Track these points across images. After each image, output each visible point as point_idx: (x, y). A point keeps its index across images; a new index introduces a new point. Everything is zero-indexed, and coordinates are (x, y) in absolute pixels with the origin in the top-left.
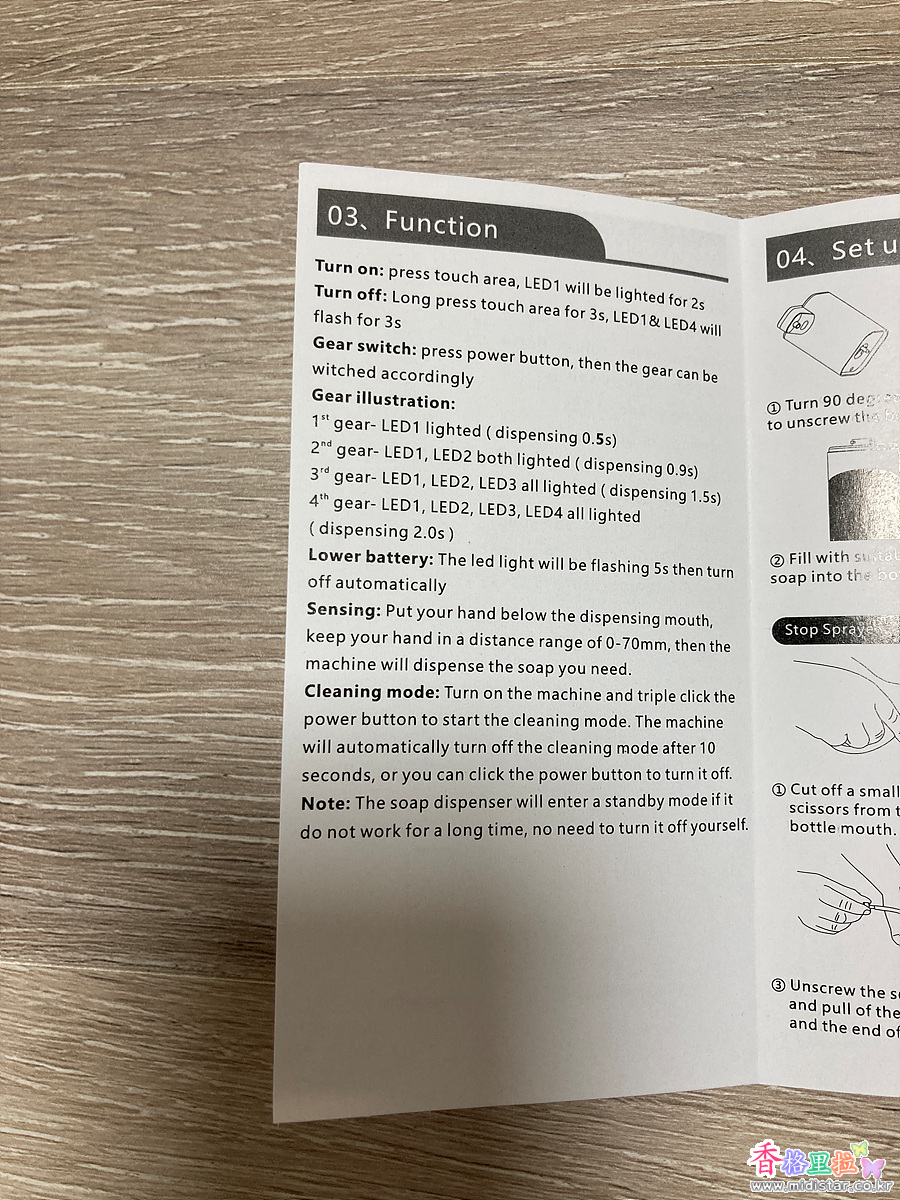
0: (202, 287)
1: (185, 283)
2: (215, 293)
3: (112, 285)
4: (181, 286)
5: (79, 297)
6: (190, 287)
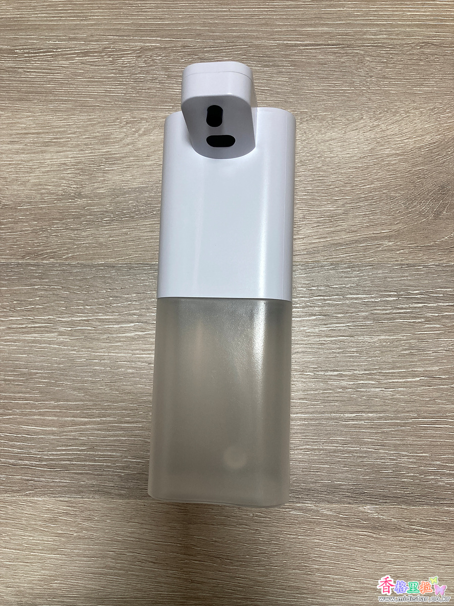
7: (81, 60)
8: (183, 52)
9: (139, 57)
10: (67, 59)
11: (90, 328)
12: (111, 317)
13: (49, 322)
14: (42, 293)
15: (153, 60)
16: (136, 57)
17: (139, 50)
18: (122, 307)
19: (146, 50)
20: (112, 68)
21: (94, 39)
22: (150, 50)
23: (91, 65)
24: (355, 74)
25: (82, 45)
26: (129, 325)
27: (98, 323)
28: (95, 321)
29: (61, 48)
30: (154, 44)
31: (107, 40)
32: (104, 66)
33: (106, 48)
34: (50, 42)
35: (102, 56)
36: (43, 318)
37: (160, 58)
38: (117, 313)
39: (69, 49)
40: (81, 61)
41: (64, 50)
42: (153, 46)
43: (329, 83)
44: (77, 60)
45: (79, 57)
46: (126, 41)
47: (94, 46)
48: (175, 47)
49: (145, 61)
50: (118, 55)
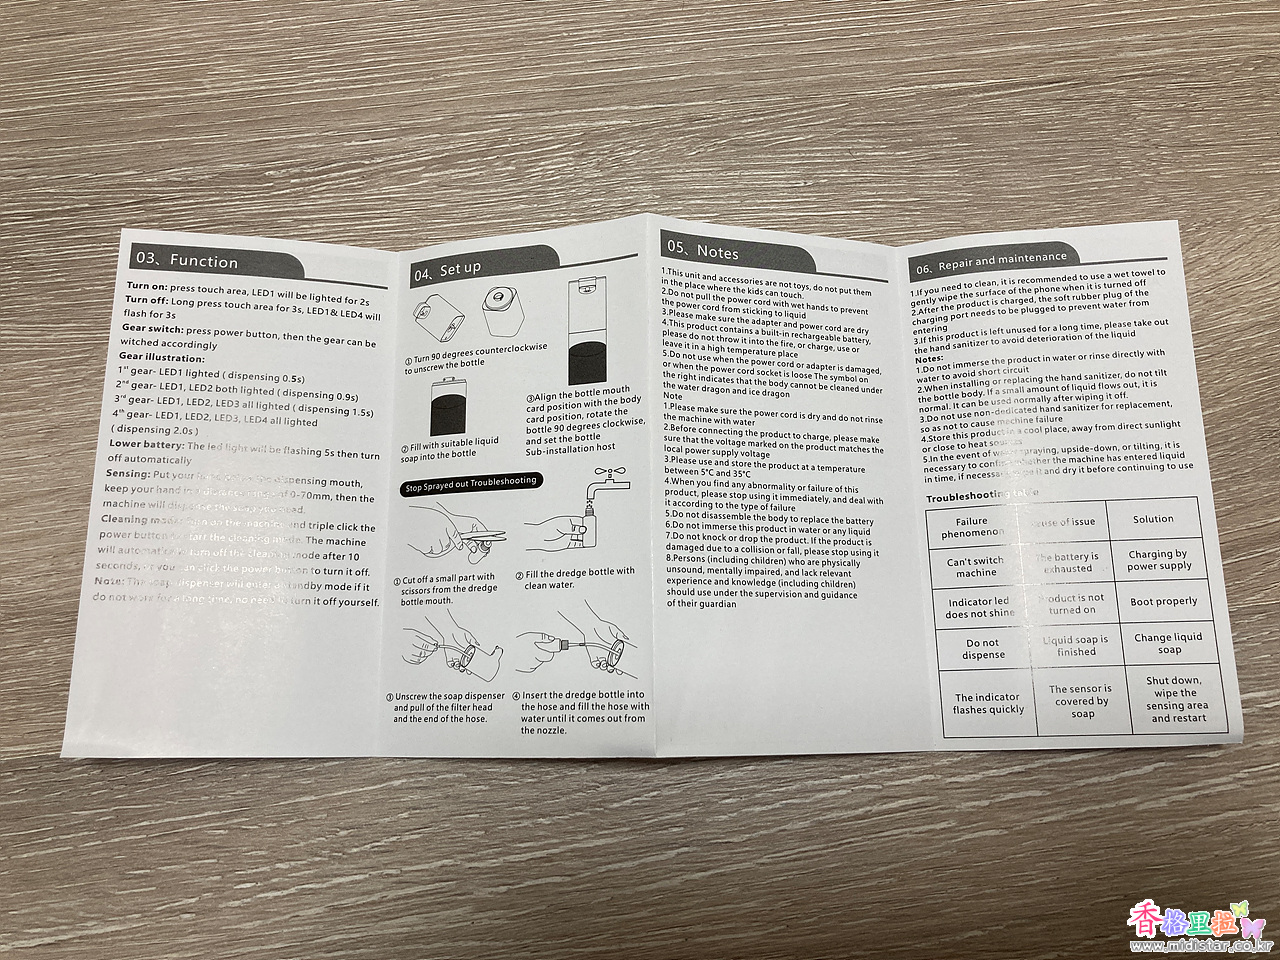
0: (538, 854)
1: (525, 853)
2: (549, 859)
3: (472, 860)
4: (523, 855)
5: (447, 873)
6: (529, 855)
7: (436, 177)
8: (690, 132)
9: (582, 155)
10: (401, 180)
11: (558, 879)
12: (610, 841)
13: (445, 877)
14: (415, 797)
15: (618, 160)
16: (573, 156)
17: (578, 139)
18: (637, 808)
19: (598, 137)
20: (518, 190)
21: (463, 124)
22: (608, 136)
23: (464, 187)
24: (1117, 142)
25: (437, 141)
26: (662, 857)
27: (580, 863)
28: (570, 859)
29: (382, 155)
30: (614, 122)
31: (496, 124)
32: (496, 186)
33: (495, 143)
34: (353, 143)
35: (489, 164)
36: (426, 866)
37: (635, 152)
38: (625, 826)
39: (402, 155)
40: (437, 181)
41: (391, 157)
42: (613, 126)
43: (1060, 172)
44: (426, 178)
45: (433, 171)
46: (545, 121)
47: (462, 141)
48: (668, 122)
49: (599, 163)
50: (526, 156)
